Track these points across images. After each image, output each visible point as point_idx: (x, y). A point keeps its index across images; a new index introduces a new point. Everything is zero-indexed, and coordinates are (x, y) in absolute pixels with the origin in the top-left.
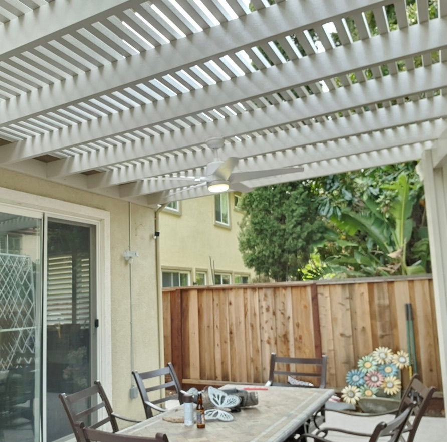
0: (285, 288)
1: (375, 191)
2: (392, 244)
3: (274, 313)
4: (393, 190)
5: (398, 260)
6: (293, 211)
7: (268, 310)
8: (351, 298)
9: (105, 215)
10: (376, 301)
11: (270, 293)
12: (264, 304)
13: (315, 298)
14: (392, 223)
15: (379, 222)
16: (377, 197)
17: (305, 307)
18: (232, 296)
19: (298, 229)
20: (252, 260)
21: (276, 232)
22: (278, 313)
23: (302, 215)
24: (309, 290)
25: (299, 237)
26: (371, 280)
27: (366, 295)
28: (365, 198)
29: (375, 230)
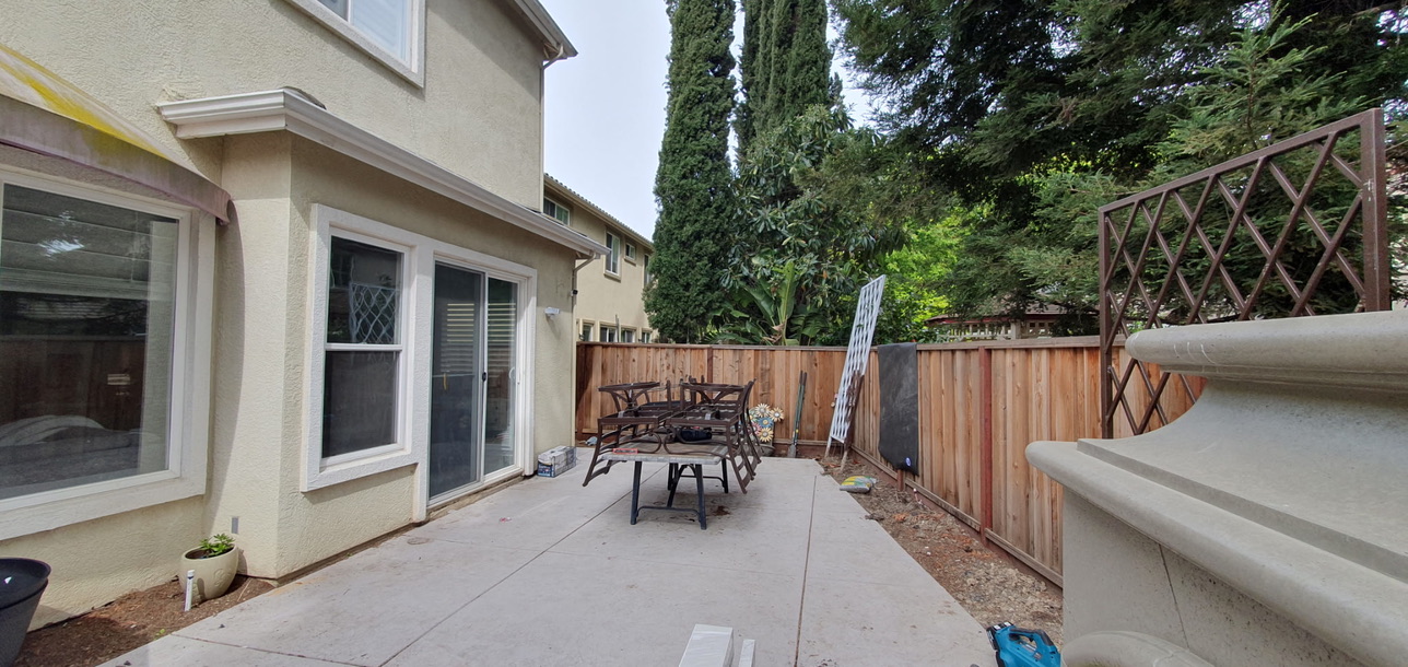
0: (685, 349)
1: (767, 273)
2: (776, 317)
3: (674, 372)
4: (781, 274)
5: (780, 333)
6: (697, 280)
7: (668, 368)
8: (739, 361)
9: (533, 273)
10: (760, 365)
11: (671, 352)
12: (665, 362)
13: (710, 360)
14: (777, 302)
15: (768, 299)
16: (769, 278)
17: (701, 367)
18: (635, 354)
19: (701, 297)
20: (658, 322)
21: (680, 298)
22: (677, 371)
23: (705, 285)
24: (706, 352)
25: (701, 304)
26: (757, 347)
27: (752, 360)
28: (759, 276)
29: (764, 305)
